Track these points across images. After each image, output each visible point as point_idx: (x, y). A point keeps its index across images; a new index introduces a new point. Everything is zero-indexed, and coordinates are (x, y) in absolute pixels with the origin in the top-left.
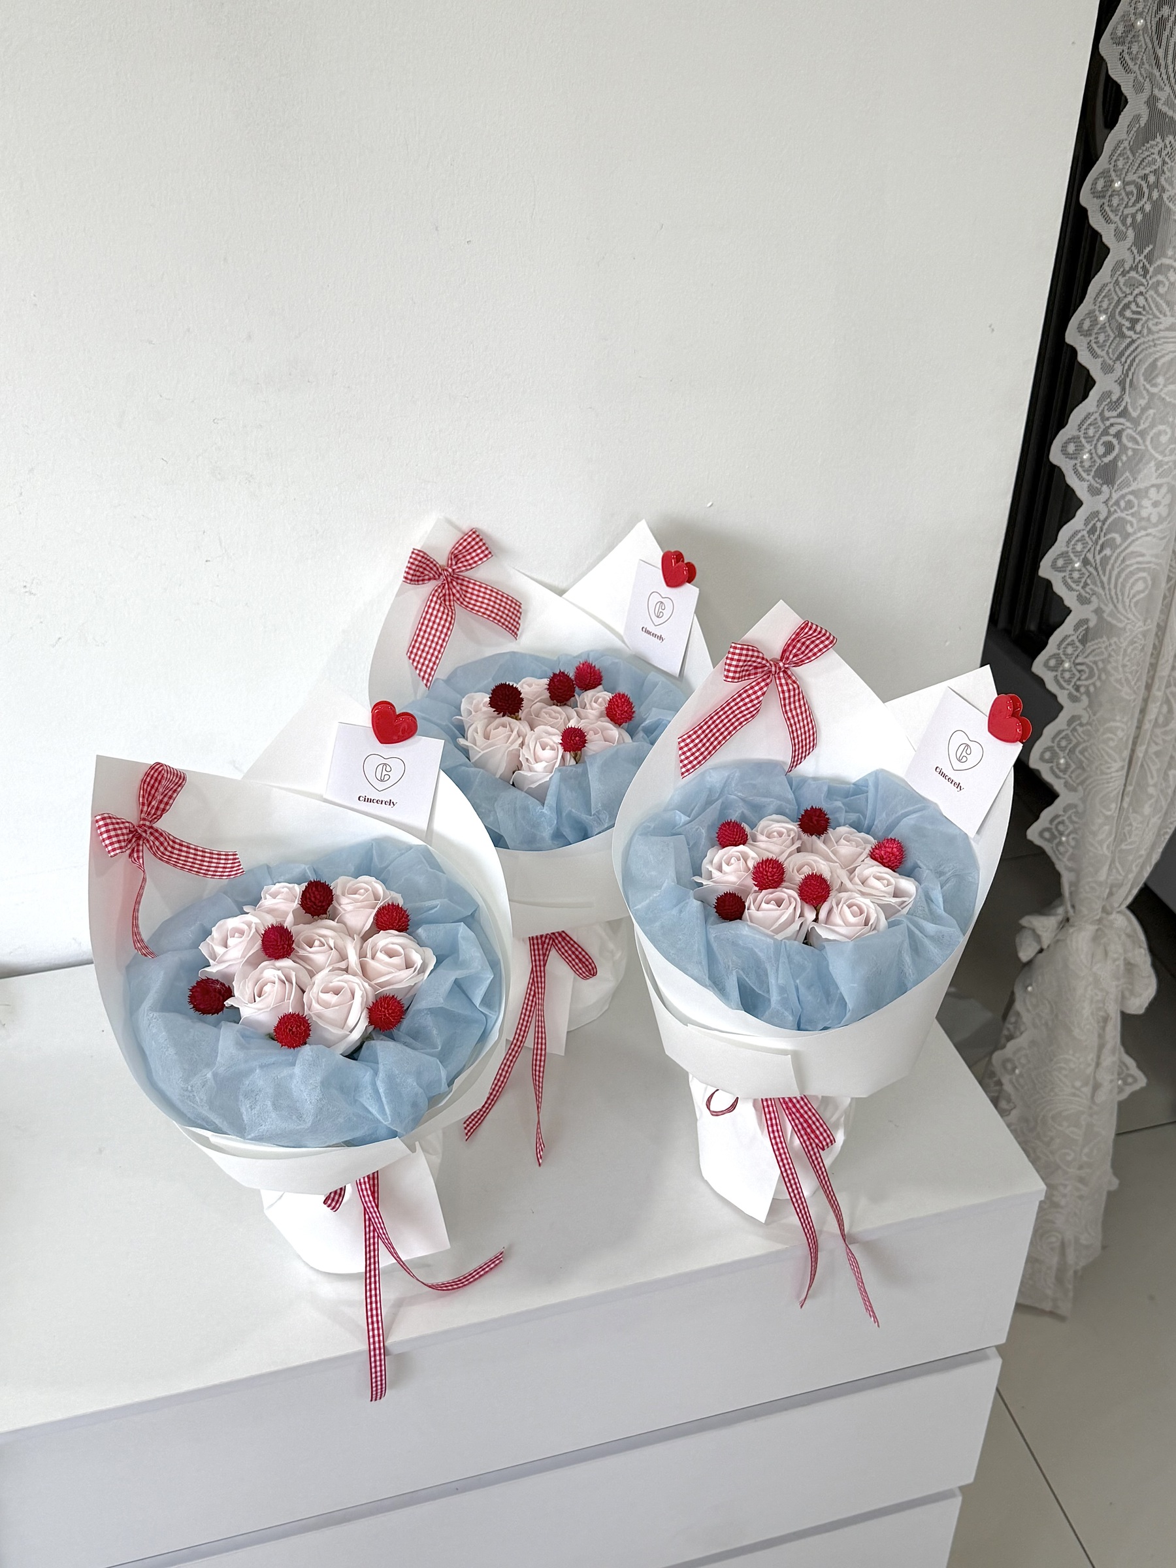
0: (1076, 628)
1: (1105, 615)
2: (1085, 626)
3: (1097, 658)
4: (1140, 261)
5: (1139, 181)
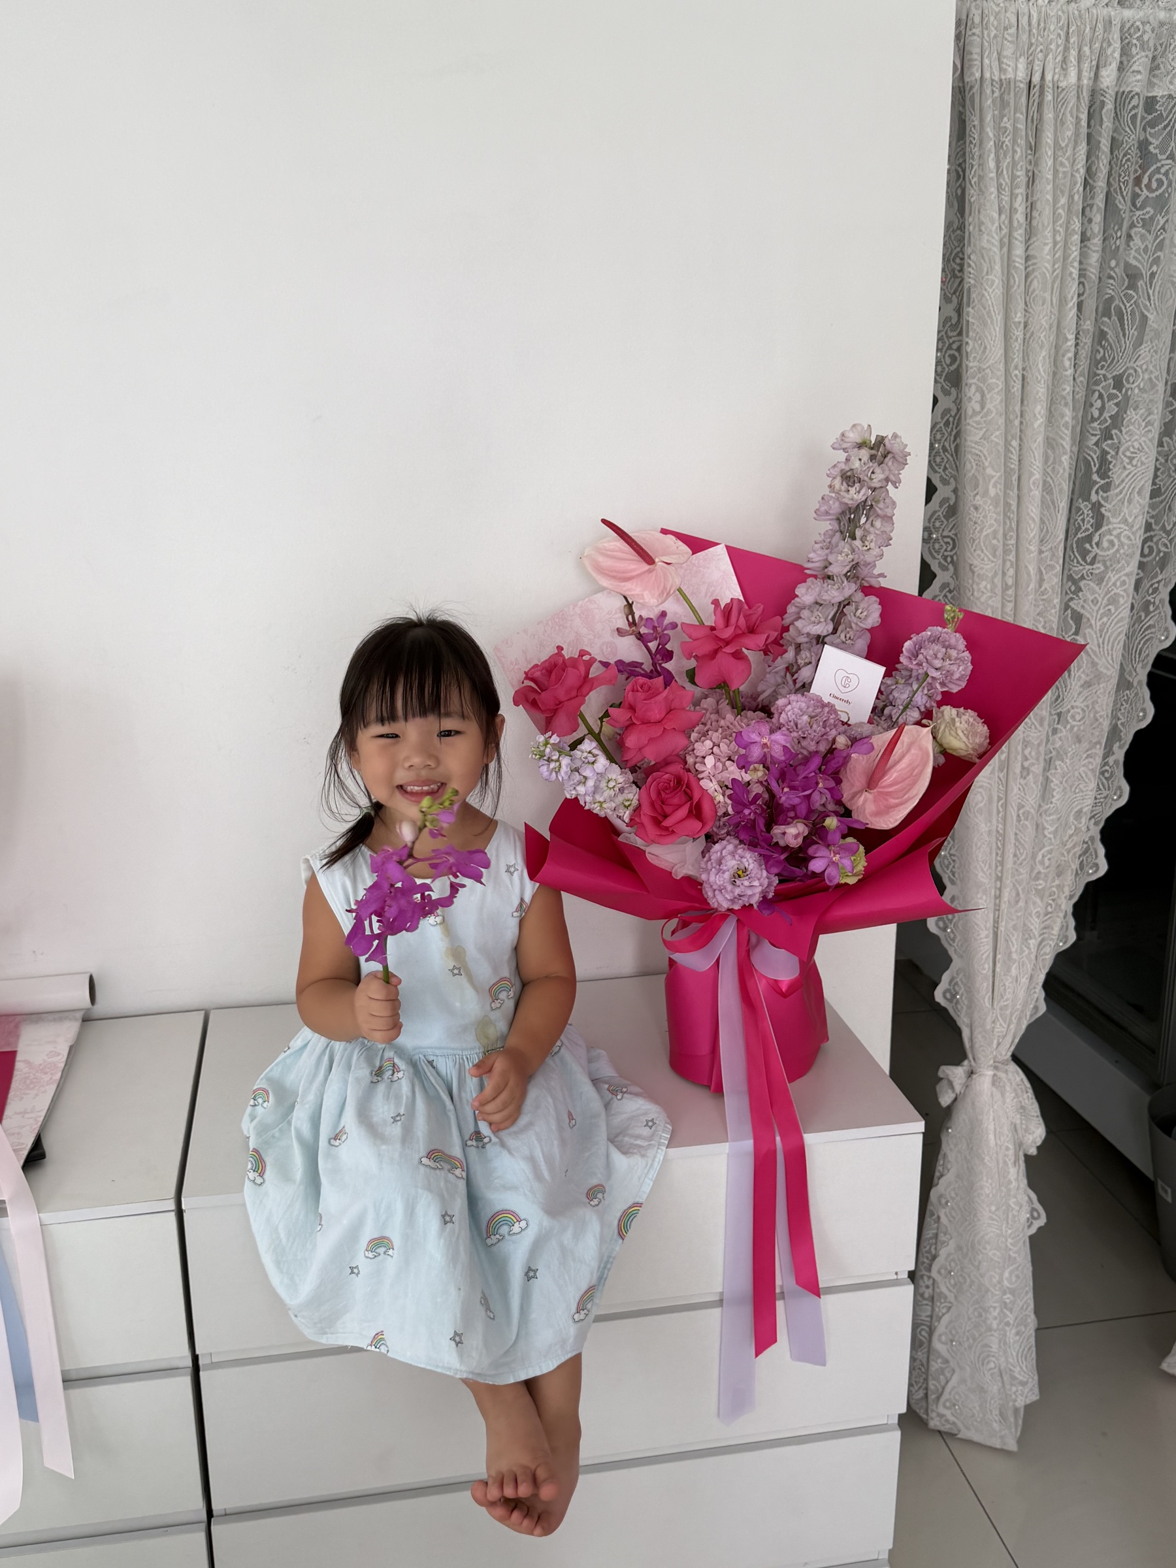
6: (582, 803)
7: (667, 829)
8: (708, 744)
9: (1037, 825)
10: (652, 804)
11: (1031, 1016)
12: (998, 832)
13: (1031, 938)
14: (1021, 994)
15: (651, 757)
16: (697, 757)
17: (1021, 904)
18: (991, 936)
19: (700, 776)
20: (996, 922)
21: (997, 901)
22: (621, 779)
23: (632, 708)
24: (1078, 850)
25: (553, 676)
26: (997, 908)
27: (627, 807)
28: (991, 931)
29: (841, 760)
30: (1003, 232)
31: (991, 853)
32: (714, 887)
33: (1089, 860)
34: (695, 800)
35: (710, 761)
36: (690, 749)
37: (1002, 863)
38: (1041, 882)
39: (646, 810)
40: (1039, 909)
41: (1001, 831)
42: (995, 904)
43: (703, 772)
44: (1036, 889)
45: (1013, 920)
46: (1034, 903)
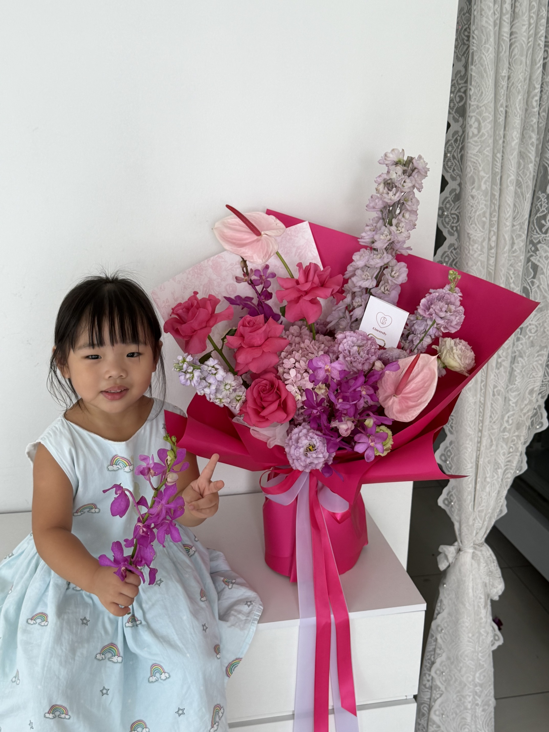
6: (208, 399)
7: (263, 417)
8: (292, 360)
9: (505, 398)
10: (255, 400)
11: (498, 516)
12: (480, 402)
13: (499, 469)
14: (492, 503)
15: (254, 368)
16: (285, 368)
17: (494, 448)
18: (474, 467)
19: (286, 382)
20: (478, 458)
21: (479, 445)
22: (234, 384)
23: (242, 336)
24: (530, 414)
25: (190, 313)
26: (479, 449)
27: (238, 401)
28: (474, 464)
29: (378, 376)
31: (475, 416)
32: (294, 457)
33: (537, 420)
34: (283, 398)
35: (293, 372)
36: (281, 362)
37: (482, 421)
38: (506, 433)
39: (250, 404)
40: (505, 451)
41: (483, 402)
42: (477, 447)
43: (288, 379)
44: (503, 438)
45: (488, 457)
46: (502, 447)
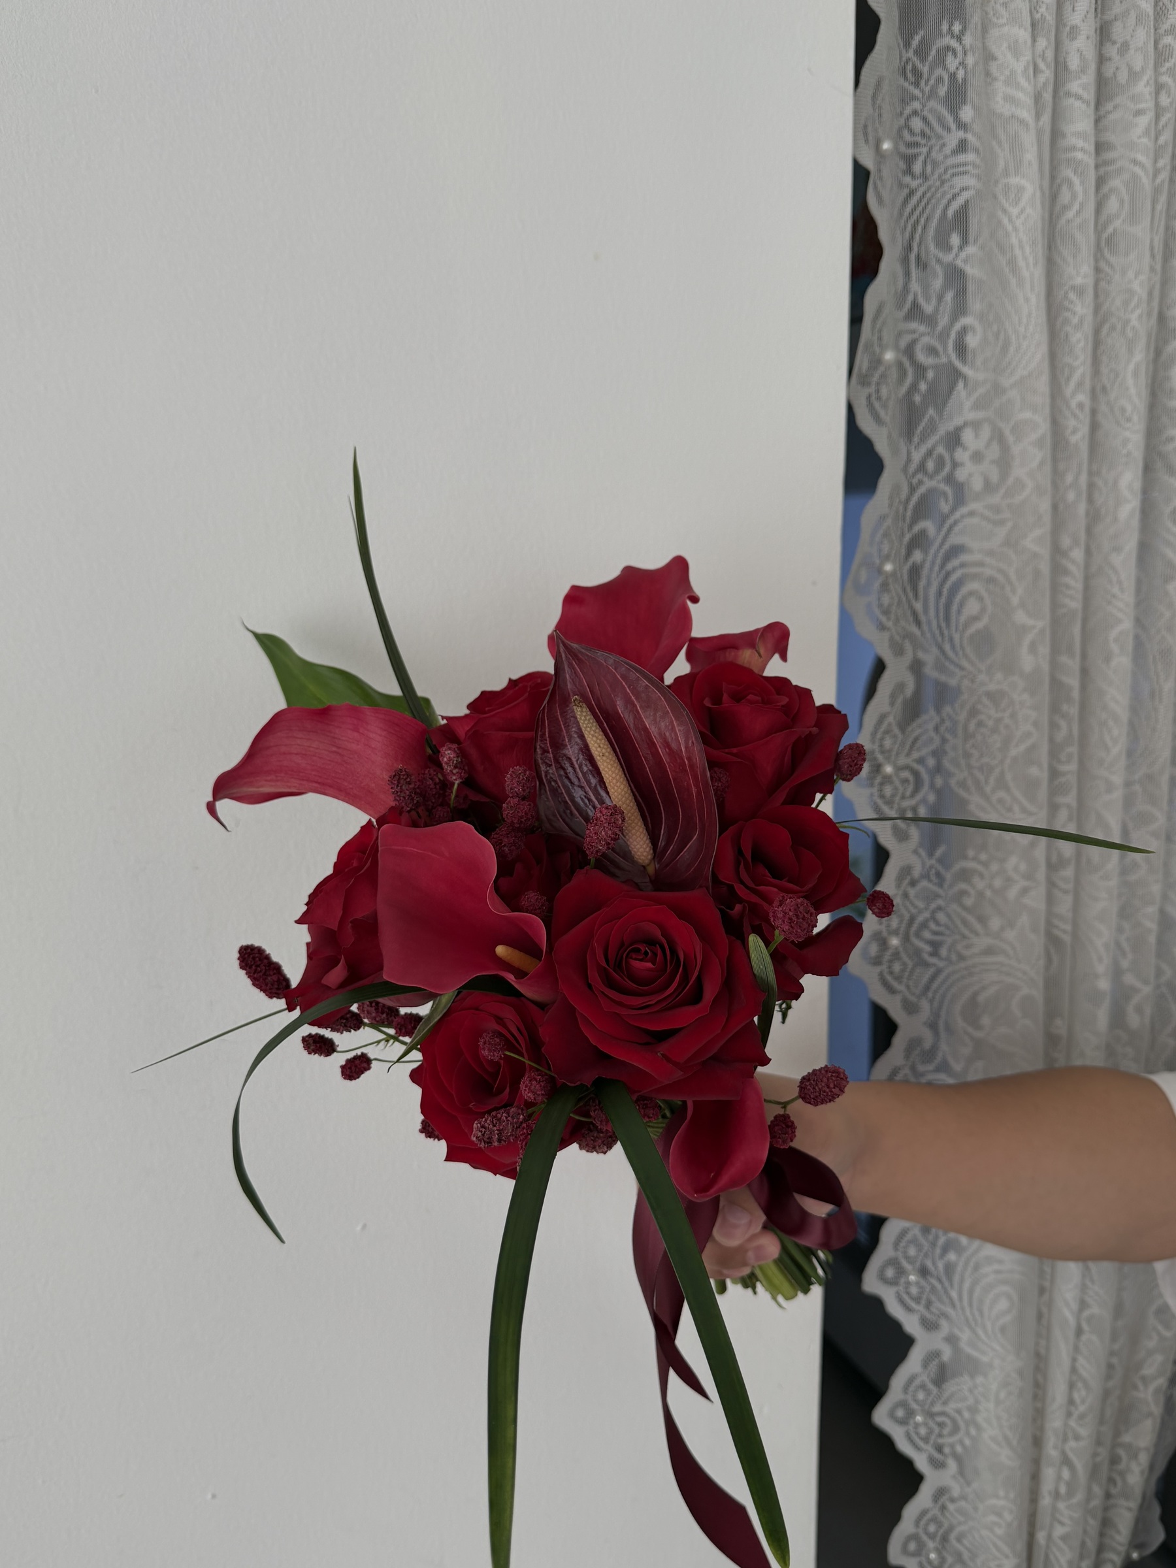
0: (926, 1364)
1: (963, 1345)
2: (937, 1361)
3: (960, 1405)
4: (931, 867)
5: (916, 766)
30: (1042, 79)
